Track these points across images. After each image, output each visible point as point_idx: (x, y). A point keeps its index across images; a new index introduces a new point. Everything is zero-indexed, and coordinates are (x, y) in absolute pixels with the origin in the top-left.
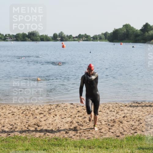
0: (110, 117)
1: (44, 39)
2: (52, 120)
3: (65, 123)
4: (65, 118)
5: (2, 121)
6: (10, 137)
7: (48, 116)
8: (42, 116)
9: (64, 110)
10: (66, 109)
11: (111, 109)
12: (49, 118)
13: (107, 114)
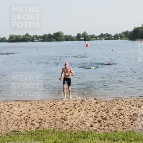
0: (132, 111)
1: (68, 39)
2: (77, 115)
3: (90, 117)
4: (90, 112)
5: (32, 116)
6: (39, 130)
7: (74, 111)
8: (68, 110)
9: (88, 105)
10: (90, 104)
11: (133, 103)
12: (74, 112)
13: (129, 108)
